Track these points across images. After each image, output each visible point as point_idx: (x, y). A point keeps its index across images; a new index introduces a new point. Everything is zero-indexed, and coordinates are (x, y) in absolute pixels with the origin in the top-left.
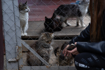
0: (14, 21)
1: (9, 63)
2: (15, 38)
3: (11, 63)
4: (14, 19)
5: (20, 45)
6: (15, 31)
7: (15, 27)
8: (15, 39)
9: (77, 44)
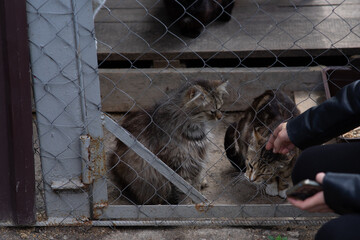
0: (73, 45)
1: (54, 195)
2: (77, 105)
3: (63, 195)
4: (71, 36)
5: (98, 133)
6: (76, 82)
7: (78, 68)
8: (78, 111)
9: (325, 180)
